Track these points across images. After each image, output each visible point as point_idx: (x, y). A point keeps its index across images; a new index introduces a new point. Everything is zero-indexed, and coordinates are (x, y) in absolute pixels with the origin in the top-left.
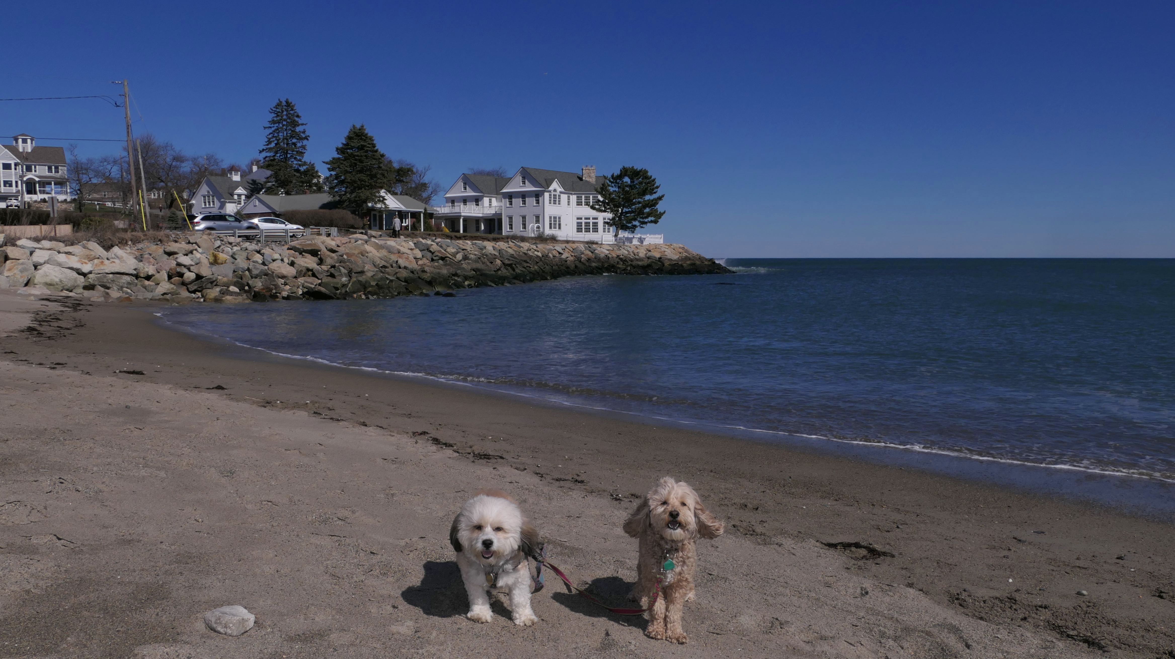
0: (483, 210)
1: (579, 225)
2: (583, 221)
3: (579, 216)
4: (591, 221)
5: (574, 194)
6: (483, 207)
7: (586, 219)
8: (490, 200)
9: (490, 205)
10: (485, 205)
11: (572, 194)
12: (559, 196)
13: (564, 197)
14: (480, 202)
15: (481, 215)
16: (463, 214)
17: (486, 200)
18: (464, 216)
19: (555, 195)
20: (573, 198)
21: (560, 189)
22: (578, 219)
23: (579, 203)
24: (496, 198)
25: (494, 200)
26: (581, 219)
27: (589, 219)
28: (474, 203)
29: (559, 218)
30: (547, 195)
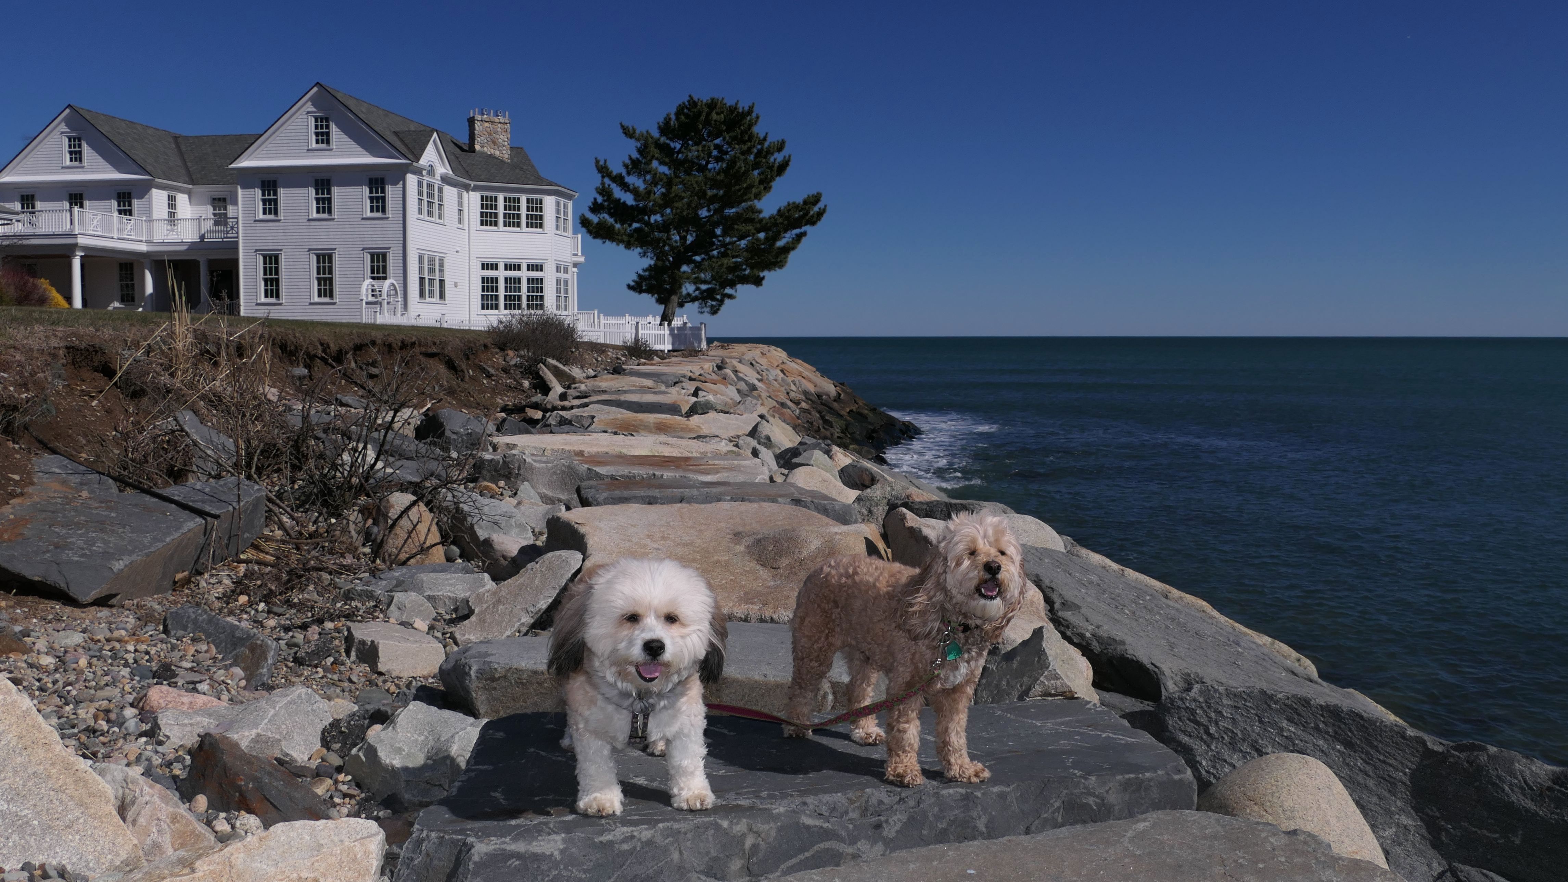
0: (150, 232)
1: (489, 284)
2: (501, 274)
3: (490, 256)
4: (524, 274)
5: (476, 189)
6: (150, 221)
7: (508, 267)
8: (172, 200)
9: (172, 214)
10: (155, 216)
11: (467, 188)
12: (441, 190)
13: (450, 193)
14: (136, 203)
15: (143, 248)
16: (81, 241)
17: (159, 198)
18: (85, 248)
19: (430, 186)
20: (473, 200)
21: (442, 169)
22: (485, 266)
23: (488, 219)
24: (189, 193)
25: (182, 199)
26: (494, 267)
27: (517, 267)
28: (114, 203)
29: (441, 261)
30: (412, 180)
